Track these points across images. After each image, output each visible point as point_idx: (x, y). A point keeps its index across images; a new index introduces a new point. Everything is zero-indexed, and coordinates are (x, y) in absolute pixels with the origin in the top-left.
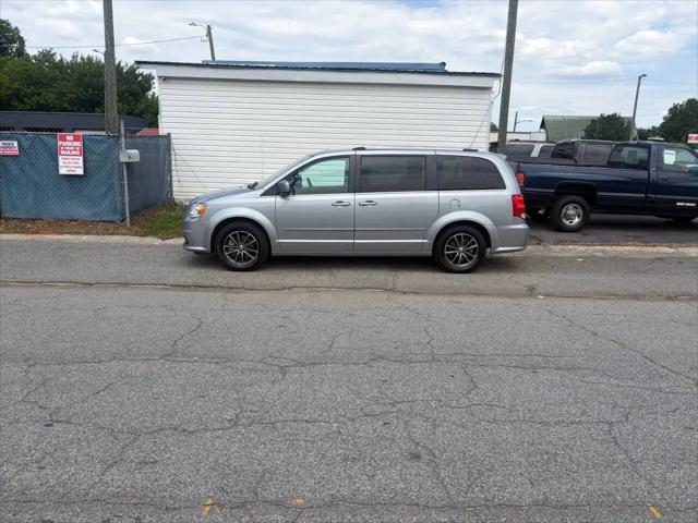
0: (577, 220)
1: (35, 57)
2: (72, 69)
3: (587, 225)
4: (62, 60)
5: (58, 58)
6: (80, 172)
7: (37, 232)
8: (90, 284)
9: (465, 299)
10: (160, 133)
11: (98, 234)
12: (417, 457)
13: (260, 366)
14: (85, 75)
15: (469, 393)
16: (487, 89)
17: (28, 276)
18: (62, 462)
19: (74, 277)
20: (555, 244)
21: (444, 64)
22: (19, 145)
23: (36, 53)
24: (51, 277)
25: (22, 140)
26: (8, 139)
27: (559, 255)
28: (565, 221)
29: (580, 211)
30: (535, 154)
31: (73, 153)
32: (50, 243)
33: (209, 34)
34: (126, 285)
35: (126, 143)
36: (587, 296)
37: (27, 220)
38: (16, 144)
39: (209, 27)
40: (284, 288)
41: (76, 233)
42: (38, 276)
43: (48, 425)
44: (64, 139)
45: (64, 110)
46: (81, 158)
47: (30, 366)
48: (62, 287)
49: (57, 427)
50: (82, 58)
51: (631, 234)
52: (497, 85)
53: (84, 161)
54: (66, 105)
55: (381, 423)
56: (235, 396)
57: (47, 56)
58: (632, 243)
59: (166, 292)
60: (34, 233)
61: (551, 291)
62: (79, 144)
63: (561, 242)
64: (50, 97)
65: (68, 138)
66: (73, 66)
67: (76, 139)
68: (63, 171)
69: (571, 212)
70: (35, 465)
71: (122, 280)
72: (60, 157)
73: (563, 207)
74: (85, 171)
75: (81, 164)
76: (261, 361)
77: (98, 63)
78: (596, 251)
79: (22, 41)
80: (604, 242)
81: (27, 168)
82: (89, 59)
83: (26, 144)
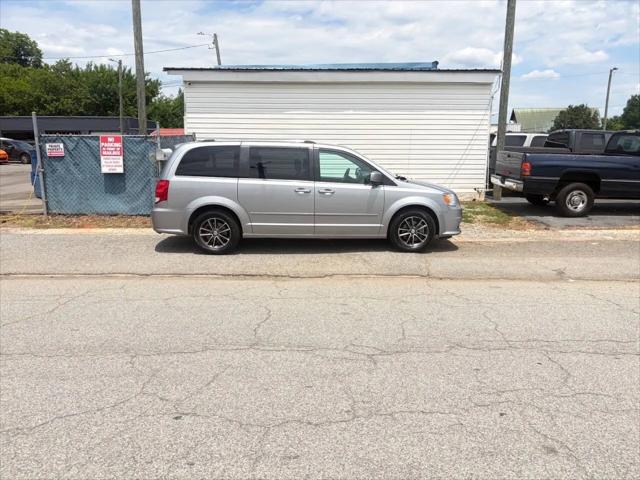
0: (581, 206)
1: (53, 67)
2: (87, 78)
3: (592, 210)
4: (77, 69)
5: (74, 67)
6: (120, 170)
7: (82, 227)
8: (147, 275)
9: (503, 284)
10: (186, 133)
11: (137, 227)
12: (552, 451)
13: (347, 354)
14: (99, 82)
15: (566, 381)
16: (490, 84)
17: (88, 267)
18: (209, 457)
19: (129, 268)
20: (563, 229)
21: (436, 63)
22: (66, 147)
23: (54, 63)
24: (110, 269)
25: (68, 142)
26: (54, 141)
27: (570, 239)
28: (569, 206)
29: (585, 197)
30: (527, 144)
31: (114, 153)
32: (97, 237)
33: (215, 42)
34: (180, 275)
35: (161, 144)
36: (616, 279)
37: (73, 215)
38: (62, 146)
39: (215, 35)
40: (326, 276)
41: (117, 227)
42: (98, 267)
43: (176, 418)
44: (105, 140)
45: (81, 114)
46: (121, 158)
47: (133, 357)
48: (122, 278)
49: (187, 420)
50: (96, 67)
51: (633, 217)
52: (497, 80)
53: (124, 160)
54: (81, 110)
55: (497, 414)
56: (339, 386)
57: (63, 66)
58: (636, 227)
59: (220, 282)
60: (79, 227)
61: (579, 274)
62: (118, 145)
63: (568, 227)
64: (67, 103)
65: (110, 140)
66: (88, 74)
67: (117, 140)
68: (105, 170)
69: (576, 198)
70: (184, 461)
71: (176, 270)
72: (102, 158)
73: (568, 193)
74: (125, 170)
75: (121, 162)
76: (345, 349)
77: (111, 70)
78: (605, 235)
79: (39, 53)
80: (611, 226)
81: (72, 168)
82: (102, 67)
83: (71, 146)
